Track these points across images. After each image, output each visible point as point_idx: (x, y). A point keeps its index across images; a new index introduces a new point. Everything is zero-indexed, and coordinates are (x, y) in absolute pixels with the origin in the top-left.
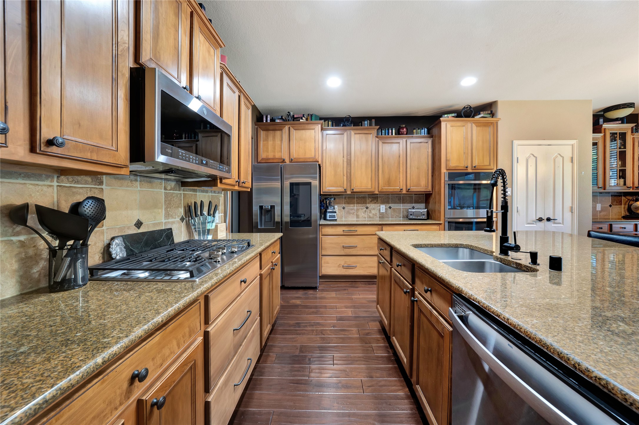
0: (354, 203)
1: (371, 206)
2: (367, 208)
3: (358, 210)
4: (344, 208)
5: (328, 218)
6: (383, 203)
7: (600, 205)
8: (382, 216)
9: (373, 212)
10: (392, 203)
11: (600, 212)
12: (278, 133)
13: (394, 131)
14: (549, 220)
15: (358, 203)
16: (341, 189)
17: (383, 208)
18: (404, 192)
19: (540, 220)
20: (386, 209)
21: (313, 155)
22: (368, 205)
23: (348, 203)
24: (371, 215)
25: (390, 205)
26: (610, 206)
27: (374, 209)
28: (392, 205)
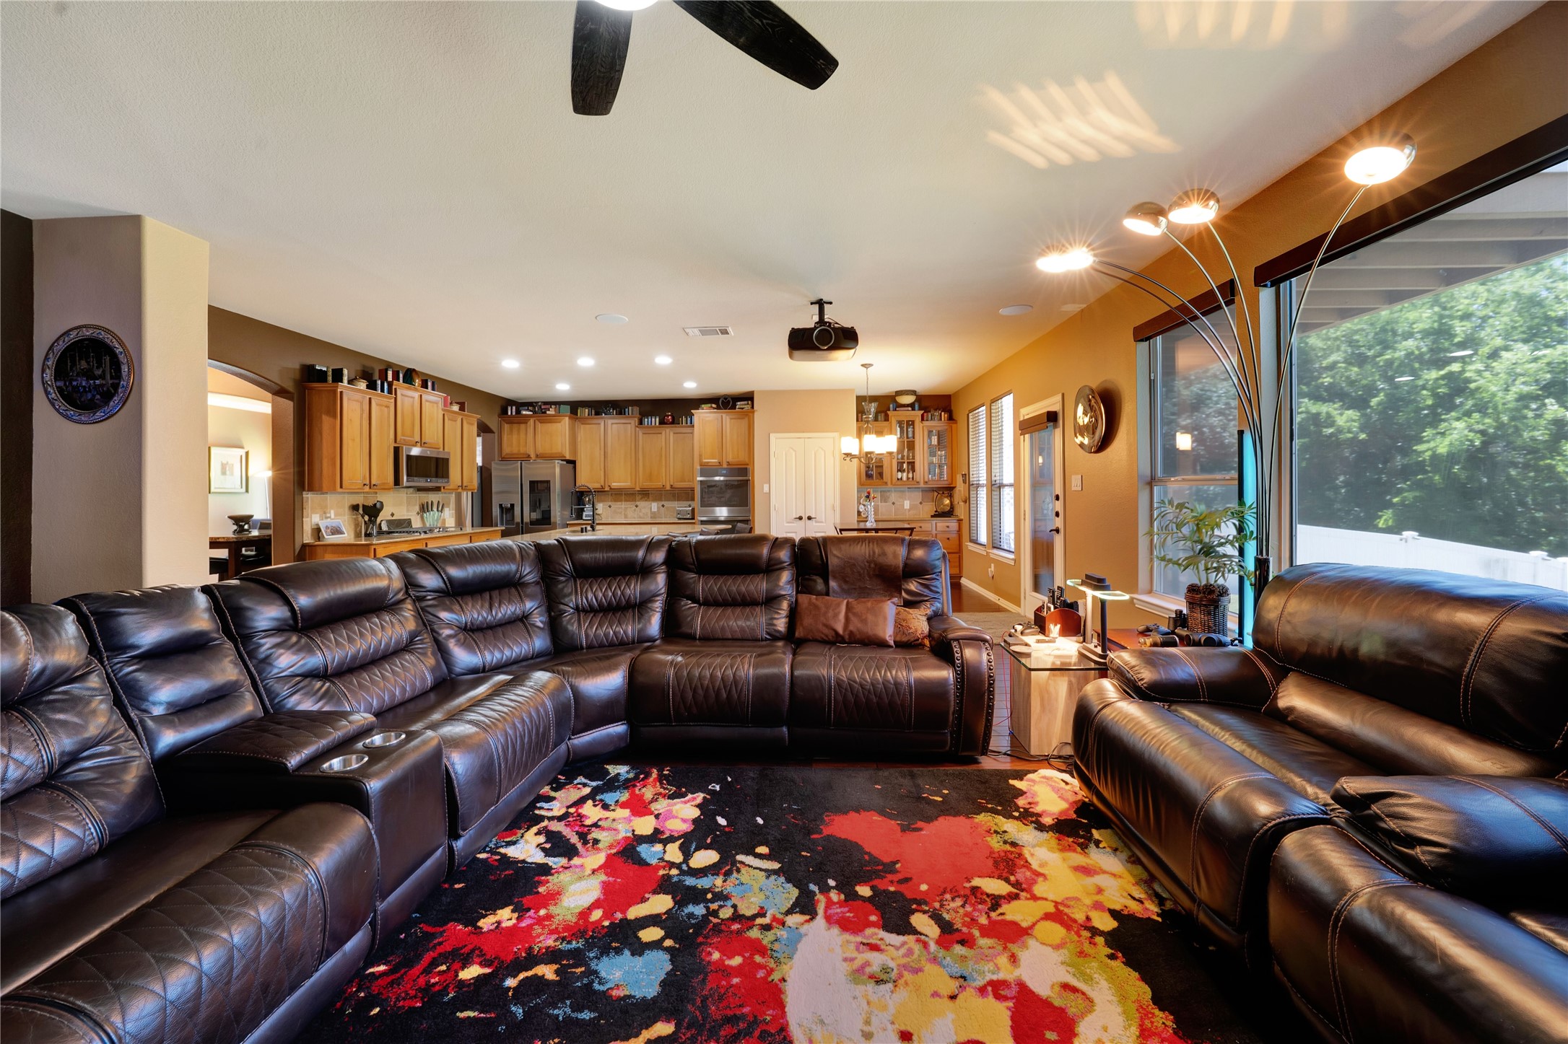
0: (621, 501)
1: (642, 504)
2: (637, 506)
3: (626, 508)
4: (610, 507)
5: (584, 518)
6: (655, 500)
7: (908, 502)
8: (654, 515)
9: (643, 511)
10: (665, 500)
11: (909, 510)
12: (523, 426)
13: (657, 419)
14: (809, 518)
15: (626, 501)
16: (597, 486)
17: (655, 506)
18: (668, 488)
19: (800, 518)
20: (658, 508)
21: (560, 451)
22: (638, 503)
23: (615, 501)
24: (641, 514)
25: (663, 503)
26: (921, 503)
27: (644, 508)
28: (665, 503)
